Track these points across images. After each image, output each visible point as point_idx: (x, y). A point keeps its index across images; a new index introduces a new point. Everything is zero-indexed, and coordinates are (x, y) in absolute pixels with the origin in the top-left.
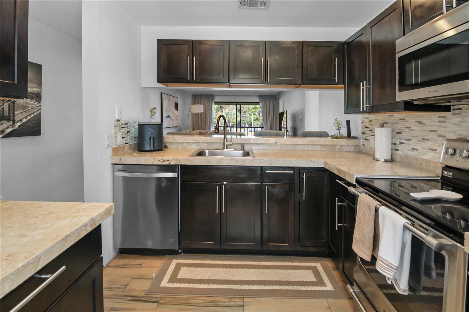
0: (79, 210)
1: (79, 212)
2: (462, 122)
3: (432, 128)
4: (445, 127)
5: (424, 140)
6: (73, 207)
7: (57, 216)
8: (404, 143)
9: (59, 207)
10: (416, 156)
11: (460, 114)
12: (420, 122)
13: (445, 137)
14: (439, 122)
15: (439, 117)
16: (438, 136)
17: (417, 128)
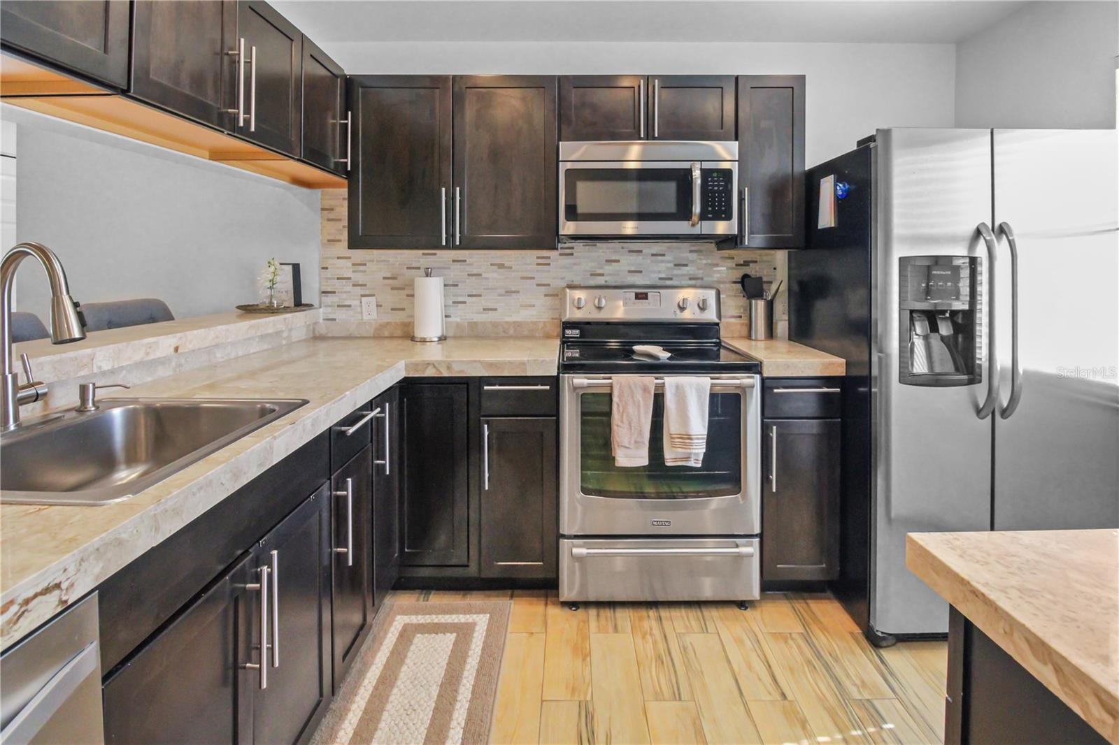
0: (1020, 569)
1: (1028, 561)
2: (575, 264)
3: (525, 274)
4: (549, 271)
5: (509, 292)
6: (1031, 590)
7: (1097, 587)
8: (465, 303)
9: (1074, 620)
10: (493, 321)
11: (572, 254)
12: (501, 266)
13: (549, 285)
14: (538, 264)
15: (538, 258)
16: (538, 285)
17: (495, 275)
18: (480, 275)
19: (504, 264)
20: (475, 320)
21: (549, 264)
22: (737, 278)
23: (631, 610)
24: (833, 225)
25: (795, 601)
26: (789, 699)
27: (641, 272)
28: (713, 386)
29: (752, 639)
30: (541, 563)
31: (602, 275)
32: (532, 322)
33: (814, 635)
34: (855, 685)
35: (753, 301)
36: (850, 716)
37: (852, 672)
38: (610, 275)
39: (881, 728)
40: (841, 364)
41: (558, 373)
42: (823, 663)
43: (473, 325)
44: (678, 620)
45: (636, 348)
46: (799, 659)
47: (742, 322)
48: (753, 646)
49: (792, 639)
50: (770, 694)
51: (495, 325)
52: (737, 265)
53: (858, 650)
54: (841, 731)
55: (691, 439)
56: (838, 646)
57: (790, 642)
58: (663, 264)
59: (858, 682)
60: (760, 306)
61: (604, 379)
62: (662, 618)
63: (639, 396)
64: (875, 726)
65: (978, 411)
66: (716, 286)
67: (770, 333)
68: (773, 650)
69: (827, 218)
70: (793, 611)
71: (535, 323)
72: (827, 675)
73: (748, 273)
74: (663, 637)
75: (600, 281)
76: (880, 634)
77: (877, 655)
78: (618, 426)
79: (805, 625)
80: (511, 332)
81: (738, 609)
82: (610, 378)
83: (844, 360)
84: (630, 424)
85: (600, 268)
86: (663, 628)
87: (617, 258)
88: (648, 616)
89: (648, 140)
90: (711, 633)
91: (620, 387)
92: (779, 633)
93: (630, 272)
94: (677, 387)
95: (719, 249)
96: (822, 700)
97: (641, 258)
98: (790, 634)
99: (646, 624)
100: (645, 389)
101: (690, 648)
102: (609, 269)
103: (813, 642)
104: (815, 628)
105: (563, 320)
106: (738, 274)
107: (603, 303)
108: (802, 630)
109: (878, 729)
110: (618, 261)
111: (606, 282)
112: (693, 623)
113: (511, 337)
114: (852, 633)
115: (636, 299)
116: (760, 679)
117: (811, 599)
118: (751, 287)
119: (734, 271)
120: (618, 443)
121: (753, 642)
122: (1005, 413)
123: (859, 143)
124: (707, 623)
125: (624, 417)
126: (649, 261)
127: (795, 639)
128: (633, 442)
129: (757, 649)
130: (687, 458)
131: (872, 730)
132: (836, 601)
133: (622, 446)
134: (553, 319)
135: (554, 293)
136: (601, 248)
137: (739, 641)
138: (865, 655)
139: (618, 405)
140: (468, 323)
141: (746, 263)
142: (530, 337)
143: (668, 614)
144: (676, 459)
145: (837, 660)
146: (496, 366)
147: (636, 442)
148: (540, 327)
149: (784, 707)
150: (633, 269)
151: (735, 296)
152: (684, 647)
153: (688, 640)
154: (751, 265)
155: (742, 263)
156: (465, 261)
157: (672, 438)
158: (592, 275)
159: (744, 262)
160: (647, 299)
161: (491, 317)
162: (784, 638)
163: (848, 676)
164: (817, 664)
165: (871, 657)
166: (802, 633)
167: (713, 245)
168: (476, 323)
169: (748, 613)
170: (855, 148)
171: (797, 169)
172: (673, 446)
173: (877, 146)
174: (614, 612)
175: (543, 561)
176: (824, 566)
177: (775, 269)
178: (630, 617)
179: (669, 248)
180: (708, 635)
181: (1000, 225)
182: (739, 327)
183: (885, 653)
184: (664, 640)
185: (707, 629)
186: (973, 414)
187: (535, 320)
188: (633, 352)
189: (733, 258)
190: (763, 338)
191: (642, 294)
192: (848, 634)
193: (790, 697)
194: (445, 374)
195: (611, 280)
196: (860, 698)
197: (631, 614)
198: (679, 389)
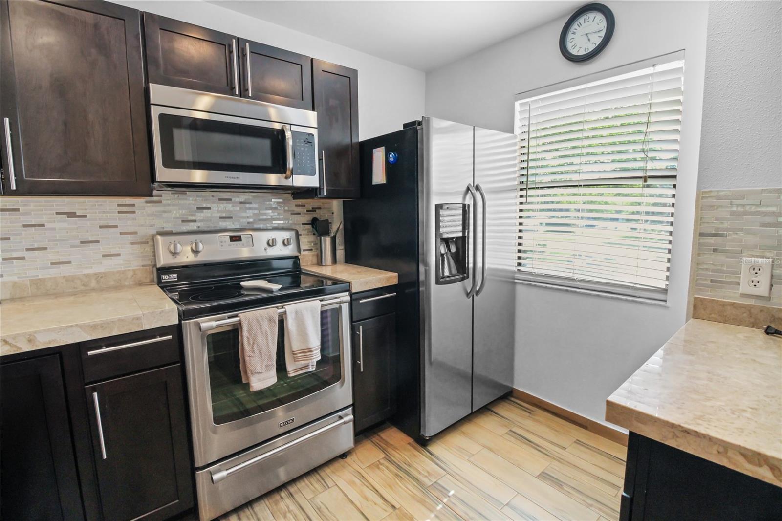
2: (164, 212)
3: (104, 223)
4: (135, 219)
5: (85, 243)
8: (23, 258)
10: (67, 275)
11: (160, 202)
12: (71, 215)
13: (136, 233)
14: (119, 212)
15: (119, 205)
16: (121, 233)
17: (65, 225)
18: (43, 225)
19: (75, 213)
20: (40, 277)
21: (134, 212)
22: (308, 221)
23: (266, 500)
24: (385, 183)
25: (372, 437)
26: (397, 507)
27: (231, 218)
28: (322, 306)
29: (358, 477)
30: (177, 501)
31: (195, 221)
32: (118, 272)
33: (391, 455)
34: (426, 476)
35: (323, 238)
36: (432, 498)
37: (420, 469)
38: (201, 221)
39: (449, 496)
40: (396, 276)
41: (180, 321)
42: (404, 471)
43: (37, 283)
44: (306, 490)
45: (243, 284)
46: (391, 475)
47: (313, 253)
48: (361, 481)
49: (381, 464)
50: (386, 511)
51: (70, 279)
52: (307, 211)
53: (417, 453)
54: (432, 511)
55: (311, 351)
56: (406, 455)
57: (381, 467)
58: (251, 211)
59: (426, 474)
60: (327, 241)
61: (229, 317)
62: (292, 493)
63: (266, 325)
64: (446, 497)
65: (468, 295)
66: (294, 227)
67: (334, 261)
68: (374, 479)
69: (379, 176)
70: (373, 444)
71: (124, 272)
72: (409, 478)
73: (317, 217)
74: (299, 508)
75: (193, 227)
76: (428, 438)
77: (426, 450)
78: (249, 357)
79: (384, 451)
80: (93, 284)
81: (342, 460)
82: (236, 316)
83: (397, 274)
84: (260, 352)
85: (192, 215)
86: (297, 502)
87: (209, 206)
88: (282, 498)
89: (241, 97)
90: (332, 487)
91: (249, 321)
92: (372, 464)
93: (221, 218)
94: (296, 312)
95: (294, 199)
96: (414, 497)
97: (230, 205)
98: (378, 461)
99: (282, 505)
100: (271, 320)
101: (323, 507)
102: (200, 216)
103: (392, 460)
104: (390, 450)
105: (158, 266)
106: (308, 218)
107: (201, 246)
108: (384, 456)
109: (448, 498)
110: (209, 208)
111: (199, 227)
112: (317, 486)
113: (94, 290)
114: (409, 444)
115: (231, 241)
116: (375, 504)
117: (380, 431)
118: (319, 227)
119: (306, 215)
120: (251, 371)
121: (360, 478)
122: (477, 293)
123: (405, 125)
124: (326, 481)
125: (255, 347)
126: (238, 208)
127: (383, 464)
128: (264, 366)
129: (365, 483)
130: (307, 366)
131: (445, 500)
132: (393, 427)
133: (255, 373)
134: (143, 266)
135: (144, 240)
136: (190, 196)
137: (352, 483)
138: (421, 453)
139: (248, 338)
140: (31, 281)
141: (314, 210)
142: (118, 288)
143: (295, 488)
144: (296, 370)
145: (409, 465)
146: (102, 327)
147: (267, 366)
148: (129, 276)
149: (397, 515)
150: (224, 215)
151: (307, 235)
152: (318, 509)
153: (318, 501)
154: (317, 210)
155: (311, 209)
156: (18, 210)
157: (294, 354)
158: (183, 221)
159: (313, 208)
160: (241, 241)
161: (64, 270)
162: (376, 466)
163: (420, 473)
164: (401, 474)
165: (425, 454)
166: (385, 457)
167: (290, 195)
168: (43, 281)
169: (349, 459)
170: (401, 128)
171: (354, 140)
172: (295, 360)
173: (423, 128)
174: (252, 509)
175: (178, 499)
176: (389, 408)
177: (333, 213)
178: (267, 505)
179: (254, 197)
180: (330, 489)
181: (477, 186)
182: (311, 258)
183: (430, 448)
184: (301, 511)
185: (327, 485)
186: (465, 296)
187: (123, 269)
188: (242, 288)
189: (305, 206)
190: (330, 264)
191: (235, 236)
192: (408, 445)
193: (397, 506)
194: (26, 348)
195: (203, 226)
196: (431, 484)
197: (267, 503)
198: (298, 314)
